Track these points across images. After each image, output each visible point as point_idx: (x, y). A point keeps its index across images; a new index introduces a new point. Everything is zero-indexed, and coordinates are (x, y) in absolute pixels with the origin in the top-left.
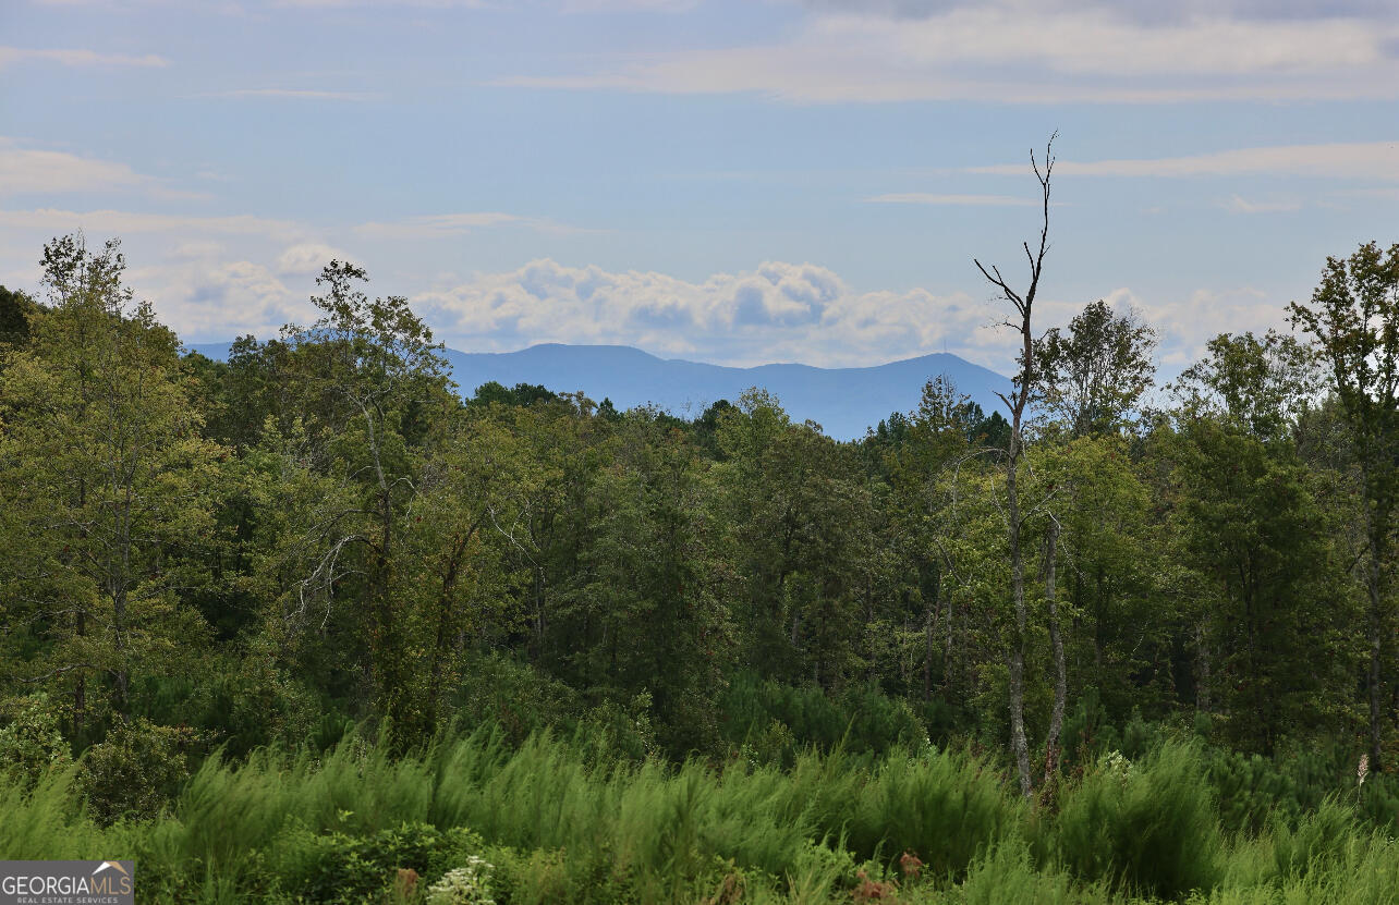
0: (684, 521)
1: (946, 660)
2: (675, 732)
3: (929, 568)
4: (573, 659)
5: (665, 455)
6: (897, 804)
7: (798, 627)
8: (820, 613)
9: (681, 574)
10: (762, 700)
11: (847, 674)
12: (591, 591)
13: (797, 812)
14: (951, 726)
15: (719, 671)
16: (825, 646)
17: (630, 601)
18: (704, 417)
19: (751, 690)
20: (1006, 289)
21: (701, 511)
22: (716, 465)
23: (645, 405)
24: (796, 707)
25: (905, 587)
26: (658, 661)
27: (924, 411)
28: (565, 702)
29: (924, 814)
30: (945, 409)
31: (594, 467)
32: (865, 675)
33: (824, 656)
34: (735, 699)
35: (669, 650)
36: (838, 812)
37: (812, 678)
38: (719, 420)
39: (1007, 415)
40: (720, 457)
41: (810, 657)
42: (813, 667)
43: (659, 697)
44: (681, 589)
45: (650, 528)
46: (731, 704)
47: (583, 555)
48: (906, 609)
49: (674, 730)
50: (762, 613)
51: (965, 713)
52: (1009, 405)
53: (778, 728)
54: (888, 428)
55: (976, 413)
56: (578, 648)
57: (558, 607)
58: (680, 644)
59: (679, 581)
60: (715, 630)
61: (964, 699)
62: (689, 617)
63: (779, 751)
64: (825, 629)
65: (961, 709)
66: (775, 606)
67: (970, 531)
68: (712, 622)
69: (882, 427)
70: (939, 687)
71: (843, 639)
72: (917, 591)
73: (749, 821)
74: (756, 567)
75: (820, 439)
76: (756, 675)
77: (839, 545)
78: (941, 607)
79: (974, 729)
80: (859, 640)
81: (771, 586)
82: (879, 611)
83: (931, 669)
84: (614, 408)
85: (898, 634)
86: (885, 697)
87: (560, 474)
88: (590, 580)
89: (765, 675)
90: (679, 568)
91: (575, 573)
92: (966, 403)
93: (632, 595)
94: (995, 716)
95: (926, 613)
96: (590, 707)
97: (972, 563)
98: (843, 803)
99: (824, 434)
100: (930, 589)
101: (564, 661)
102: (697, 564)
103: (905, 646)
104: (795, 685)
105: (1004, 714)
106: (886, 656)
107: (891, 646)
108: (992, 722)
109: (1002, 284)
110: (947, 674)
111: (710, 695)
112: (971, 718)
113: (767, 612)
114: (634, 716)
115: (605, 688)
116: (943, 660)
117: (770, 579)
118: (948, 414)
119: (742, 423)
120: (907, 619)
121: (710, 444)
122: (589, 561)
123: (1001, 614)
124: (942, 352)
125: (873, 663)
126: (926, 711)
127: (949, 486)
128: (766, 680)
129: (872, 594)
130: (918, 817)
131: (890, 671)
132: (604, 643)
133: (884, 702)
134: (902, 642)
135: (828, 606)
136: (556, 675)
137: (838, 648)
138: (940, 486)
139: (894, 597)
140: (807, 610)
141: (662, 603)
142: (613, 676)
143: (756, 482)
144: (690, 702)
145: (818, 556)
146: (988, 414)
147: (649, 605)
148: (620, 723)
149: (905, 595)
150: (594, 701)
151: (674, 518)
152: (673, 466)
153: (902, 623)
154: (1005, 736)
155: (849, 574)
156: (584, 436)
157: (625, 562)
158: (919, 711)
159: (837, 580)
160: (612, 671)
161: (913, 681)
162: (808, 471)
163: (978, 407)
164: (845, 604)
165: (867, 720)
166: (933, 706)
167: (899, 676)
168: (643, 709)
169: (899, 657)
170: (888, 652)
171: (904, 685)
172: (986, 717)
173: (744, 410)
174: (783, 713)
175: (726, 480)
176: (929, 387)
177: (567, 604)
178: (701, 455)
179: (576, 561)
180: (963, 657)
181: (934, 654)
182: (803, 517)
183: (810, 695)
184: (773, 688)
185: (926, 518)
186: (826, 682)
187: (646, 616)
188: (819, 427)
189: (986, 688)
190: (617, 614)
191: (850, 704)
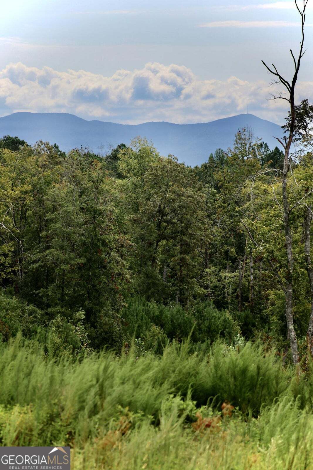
0: (101, 213)
1: (250, 288)
2: (98, 333)
3: (240, 236)
4: (39, 293)
5: (89, 176)
6: (220, 373)
7: (166, 272)
8: (179, 264)
9: (100, 244)
10: (148, 313)
11: (195, 297)
12: (48, 254)
13: (164, 379)
14: (254, 325)
15: (122, 298)
16: (182, 282)
17: (71, 259)
18: (112, 154)
19: (141, 308)
20: (280, 78)
21: (111, 207)
22: (119, 181)
23: (79, 147)
24: (167, 317)
25: (226, 248)
26: (88, 293)
27: (236, 148)
28: (35, 317)
29: (235, 378)
30: (248, 146)
31: (48, 183)
32: (204, 298)
33: (181, 287)
34: (132, 313)
35: (94, 286)
36: (186, 378)
37: (175, 300)
38: (120, 155)
39: (282, 149)
40: (120, 176)
41: (174, 288)
42: (176, 294)
43: (89, 313)
44: (100, 251)
45: (81, 218)
46: (130, 316)
47: (43, 234)
48: (227, 260)
49: (98, 331)
50: (146, 264)
51: (262, 318)
52: (282, 144)
53: (156, 329)
54: (215, 158)
55: (265, 147)
56: (43, 286)
57: (30, 264)
58: (100, 283)
59: (99, 248)
60: (119, 274)
61: (260, 310)
62: (105, 267)
63: (156, 342)
64: (181, 272)
65: (258, 316)
66: (153, 260)
67: (262, 215)
68: (117, 270)
69: (211, 158)
70: (247, 304)
71: (193, 277)
72: (233, 250)
73: (137, 385)
74: (142, 238)
75: (177, 165)
76: (143, 299)
77: (188, 225)
78: (247, 258)
79: (267, 327)
80: (201, 278)
81: (151, 249)
82: (212, 261)
83: (242, 294)
84: (60, 149)
85: (223, 274)
86: (217, 310)
87: (30, 188)
88: (48, 248)
89: (148, 299)
90: (99, 240)
91: (39, 243)
92: (259, 143)
93: (73, 255)
94: (279, 320)
95: (239, 262)
96: (49, 320)
97: (263, 234)
98: (189, 373)
99: (179, 162)
100: (240, 248)
101: (34, 293)
102: (110, 237)
103: (227, 281)
104: (166, 304)
105: (283, 318)
106: (216, 287)
107: (219, 281)
108: (277, 323)
109: (278, 75)
110: (250, 296)
111: (117, 311)
112: (265, 321)
113: (149, 263)
114: (75, 324)
115: (58, 308)
116: (248, 288)
117: (150, 244)
118: (249, 149)
119: (133, 157)
120: (227, 266)
121: (115, 169)
122: (47, 237)
123: (280, 263)
124: (246, 113)
125: (209, 291)
126: (239, 317)
127: (249, 190)
128: (149, 301)
129: (209, 251)
130: (232, 380)
131: (219, 295)
132: (56, 283)
133: (216, 313)
134: (225, 278)
135: (183, 259)
136: (30, 302)
137: (189, 283)
138: (244, 190)
139: (221, 254)
140: (172, 261)
141: (89, 260)
142: (62, 301)
143: (141, 190)
144: (106, 315)
145: (177, 232)
146: (272, 148)
147: (82, 261)
148: (66, 328)
149: (226, 252)
150: (52, 316)
151: (95, 211)
152: (93, 182)
153: (225, 268)
154: (284, 331)
155: (195, 241)
156: (43, 166)
157: (68, 237)
158: (235, 317)
159: (187, 245)
160: (62, 299)
161: (232, 301)
162: (171, 183)
163: (266, 144)
164: (193, 258)
165: (207, 323)
166: (243, 314)
167: (224, 298)
168: (79, 320)
169: (224, 288)
170: (217, 284)
171: (227, 303)
172: (273, 320)
173: (134, 150)
174: (158, 321)
175: (123, 189)
176: (239, 134)
177: (35, 262)
178: (111, 175)
179: (40, 237)
180: (260, 286)
181: (243, 285)
182: (167, 210)
183: (175, 310)
184: (153, 306)
185: (237, 209)
186: (183, 302)
187: (80, 267)
188: (176, 159)
189: (273, 304)
190: (63, 267)
191: (197, 314)
